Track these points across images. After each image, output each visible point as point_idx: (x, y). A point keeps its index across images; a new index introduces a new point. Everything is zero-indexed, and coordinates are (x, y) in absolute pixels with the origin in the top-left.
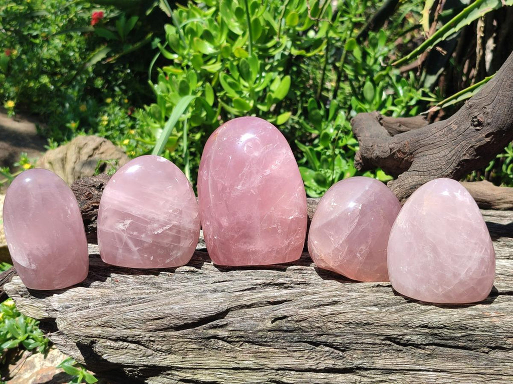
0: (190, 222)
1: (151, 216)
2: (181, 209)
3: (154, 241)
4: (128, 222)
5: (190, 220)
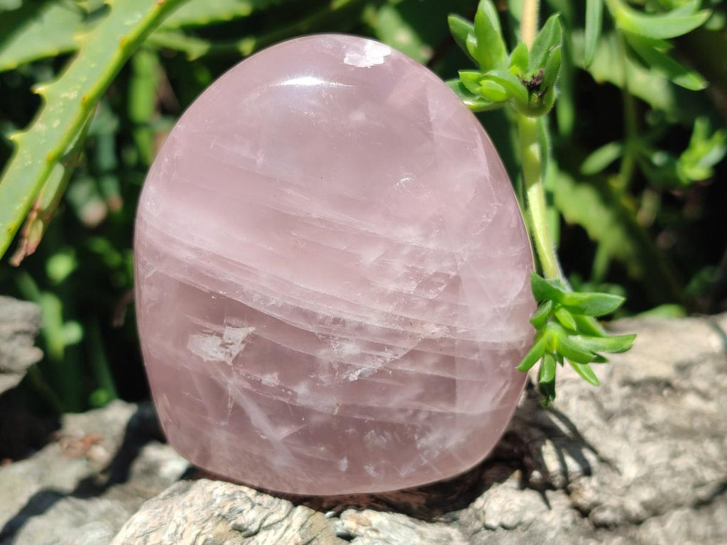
0: (496, 318)
1: (326, 312)
2: (453, 274)
3: (345, 407)
4: (238, 334)
5: (494, 309)
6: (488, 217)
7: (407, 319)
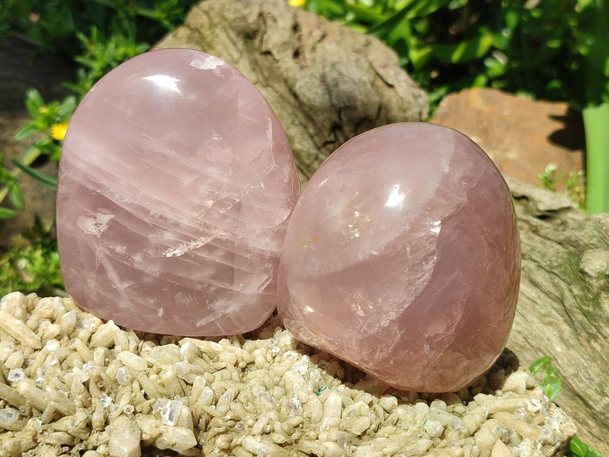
0: (264, 234)
1: (156, 211)
2: (238, 200)
3: (163, 274)
4: (105, 218)
5: (263, 228)
6: (267, 171)
7: (205, 223)
